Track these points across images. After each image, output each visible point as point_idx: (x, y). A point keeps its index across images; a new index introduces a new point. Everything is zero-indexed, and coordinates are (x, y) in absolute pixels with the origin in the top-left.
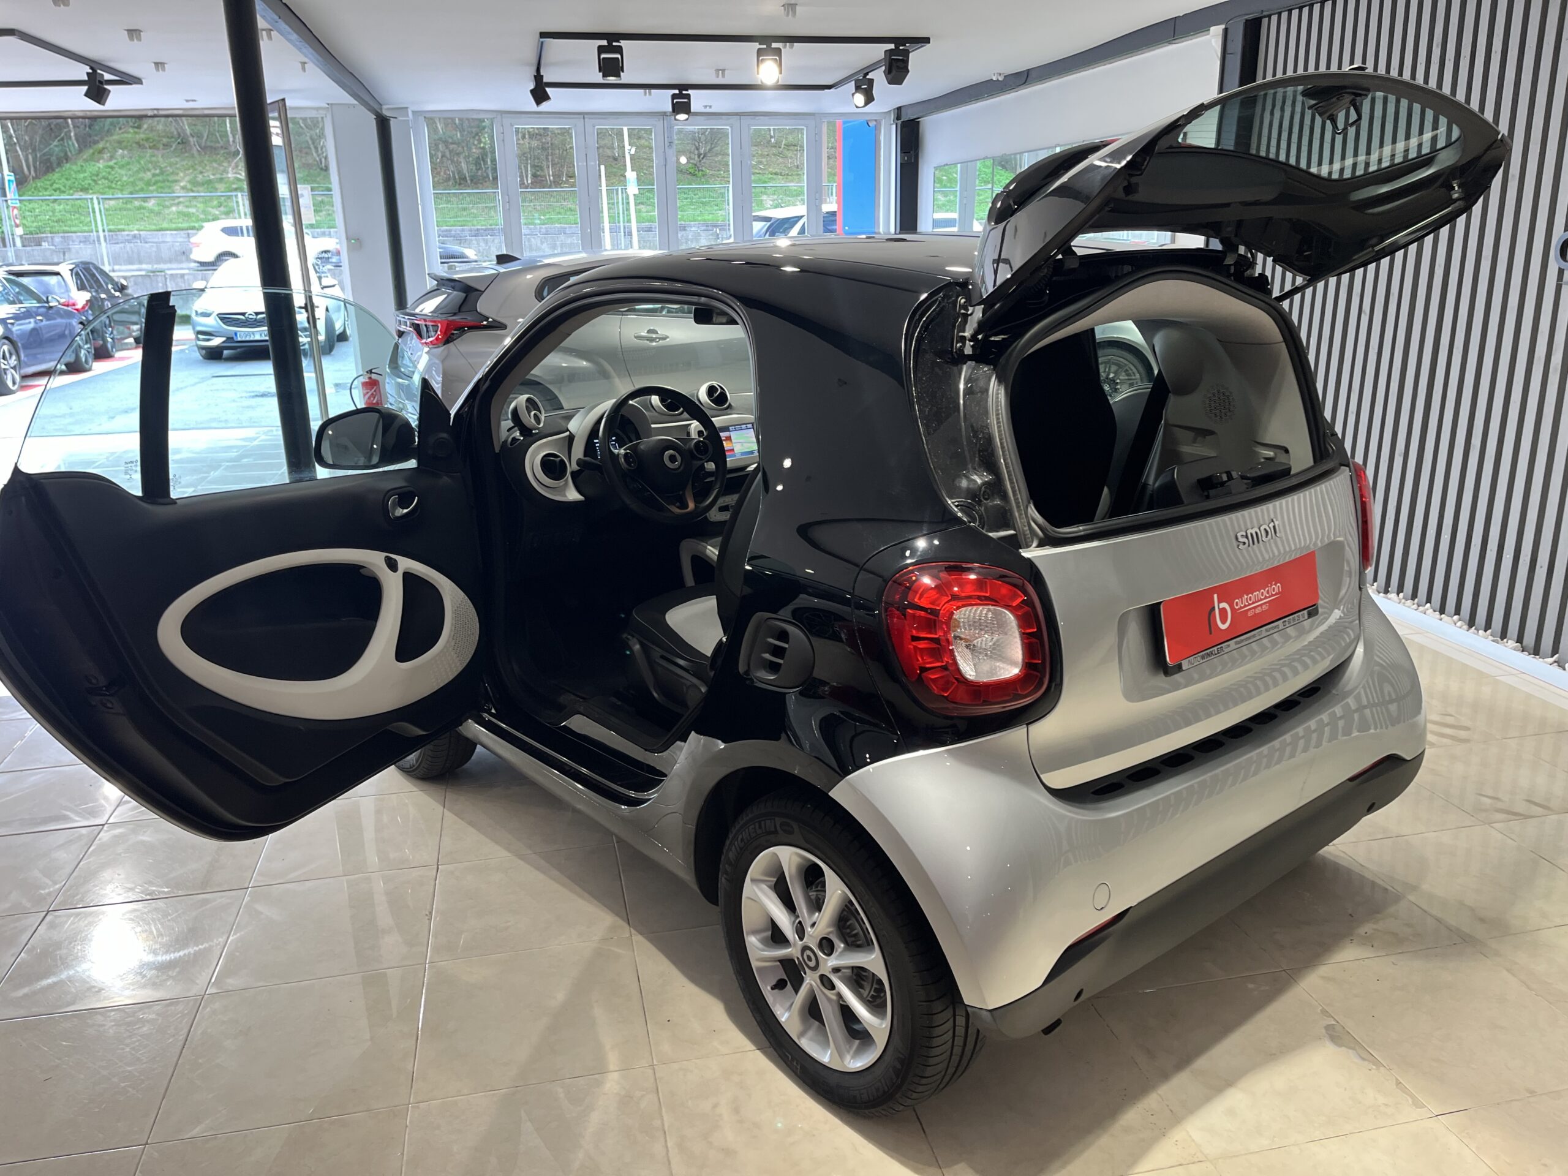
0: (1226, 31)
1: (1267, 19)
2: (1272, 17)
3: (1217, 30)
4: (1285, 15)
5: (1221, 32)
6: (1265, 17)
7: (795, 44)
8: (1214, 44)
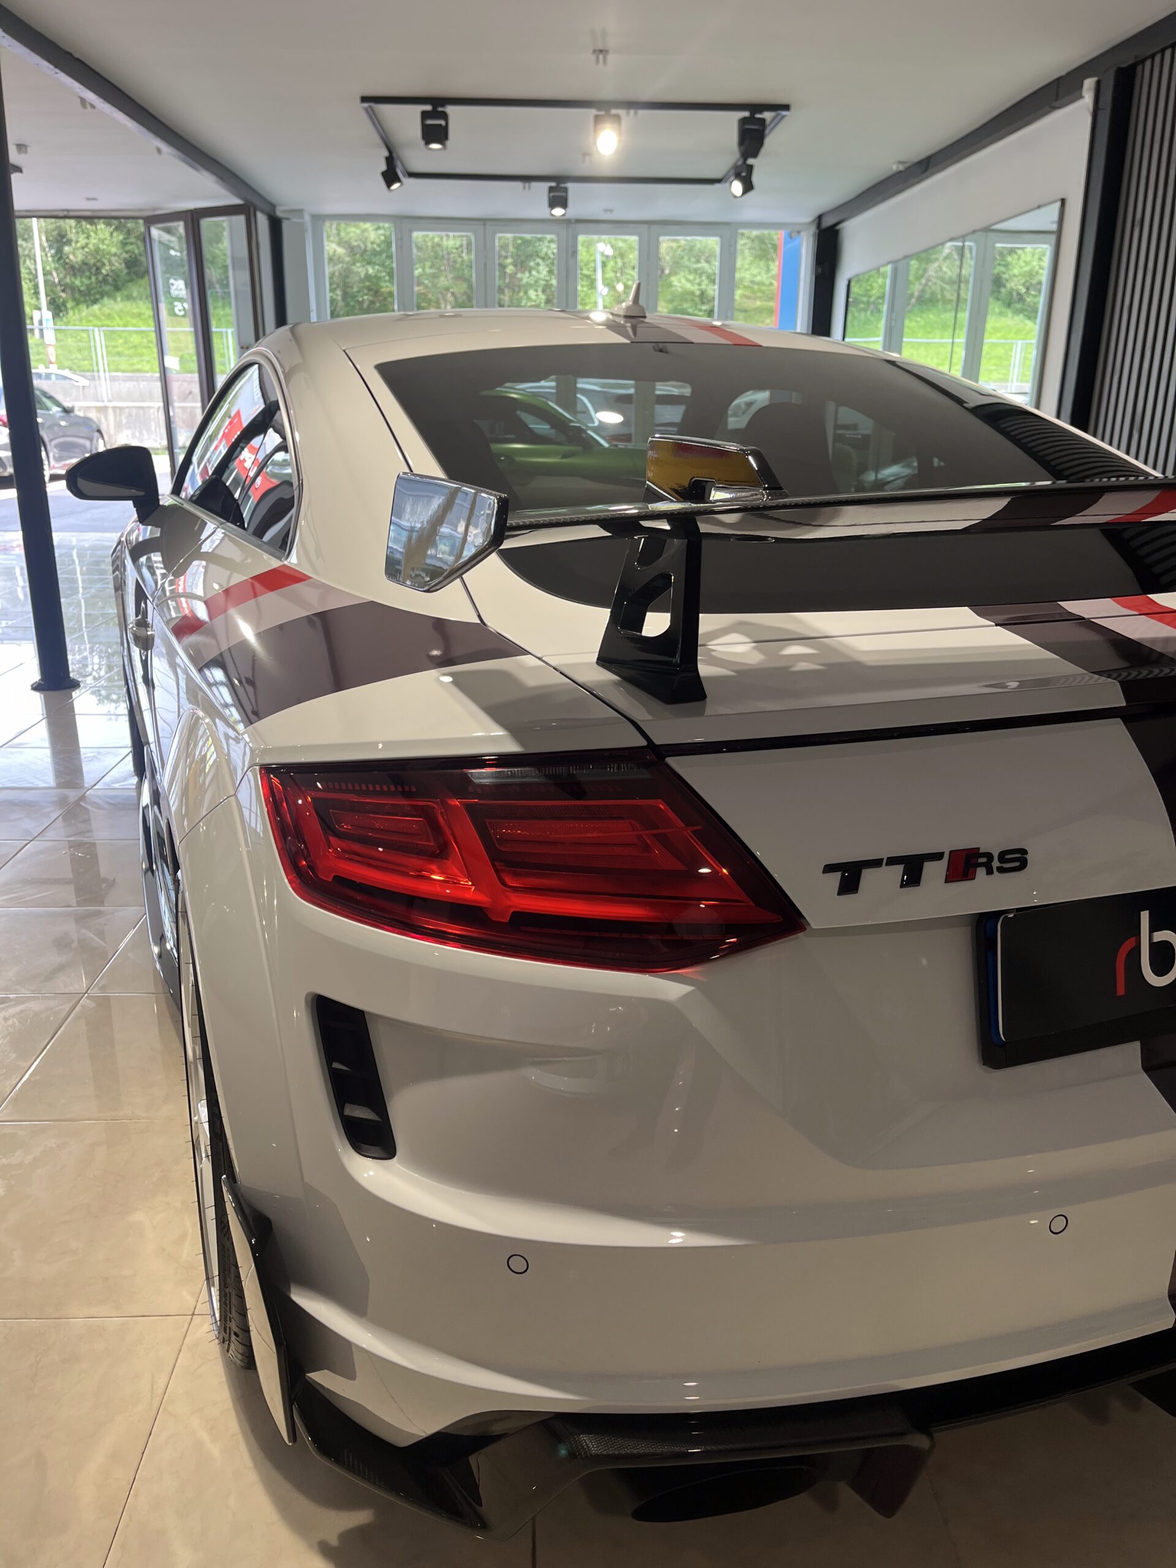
0: (1098, 83)
1: (1142, 65)
2: (1146, 62)
3: (1089, 87)
5: (1093, 86)
6: (1139, 64)
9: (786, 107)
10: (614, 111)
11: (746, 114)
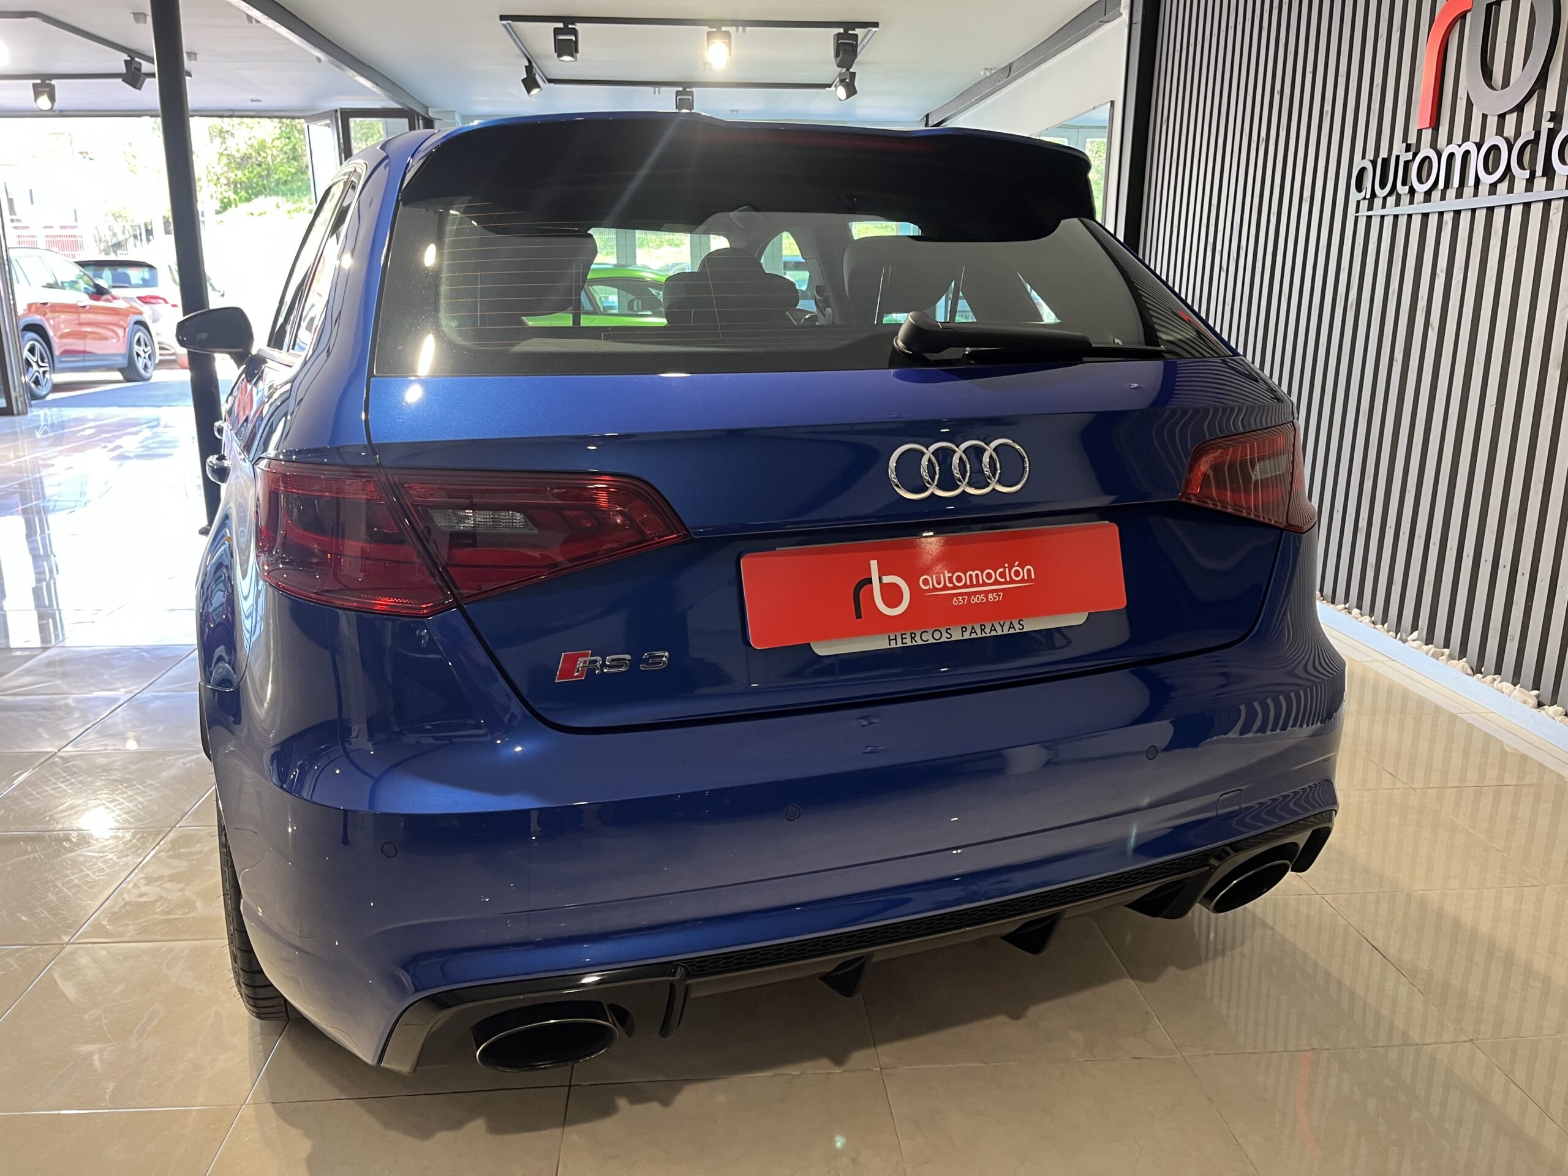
0: (1132, 3)
5: (1129, 3)
8: (1125, 16)
9: (876, 25)
10: (724, 29)
11: (841, 30)
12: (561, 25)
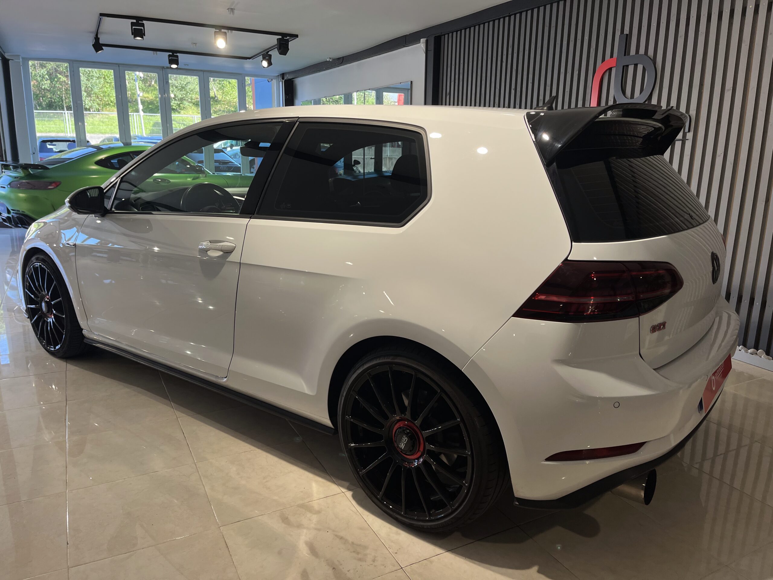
0: (427, 41)
1: (443, 36)
2: (446, 35)
3: (423, 40)
4: (450, 34)
5: (425, 41)
6: (443, 35)
7: (233, 31)
8: (422, 46)
9: (297, 36)
10: (223, 30)
11: (281, 37)
12: (135, 21)
